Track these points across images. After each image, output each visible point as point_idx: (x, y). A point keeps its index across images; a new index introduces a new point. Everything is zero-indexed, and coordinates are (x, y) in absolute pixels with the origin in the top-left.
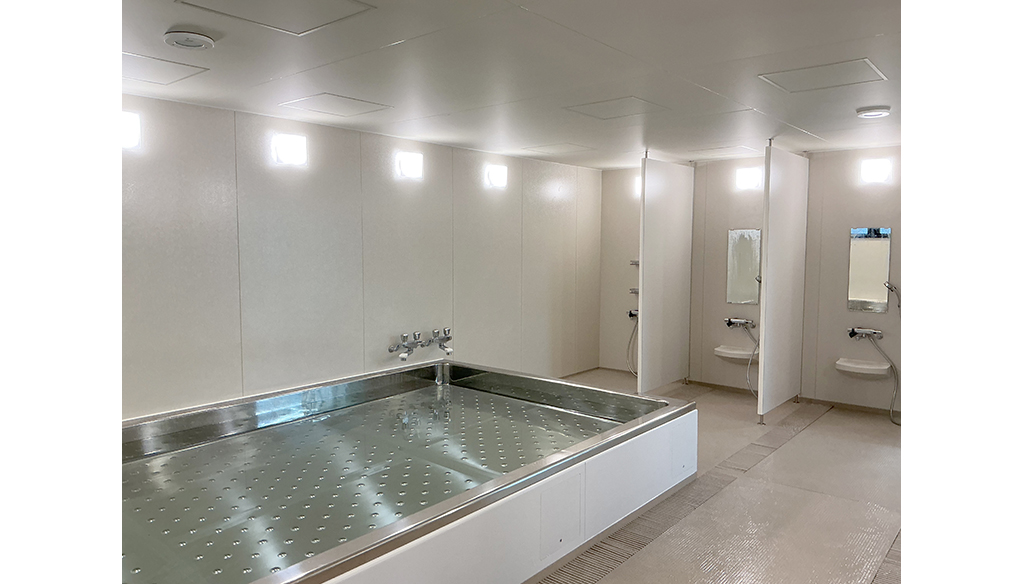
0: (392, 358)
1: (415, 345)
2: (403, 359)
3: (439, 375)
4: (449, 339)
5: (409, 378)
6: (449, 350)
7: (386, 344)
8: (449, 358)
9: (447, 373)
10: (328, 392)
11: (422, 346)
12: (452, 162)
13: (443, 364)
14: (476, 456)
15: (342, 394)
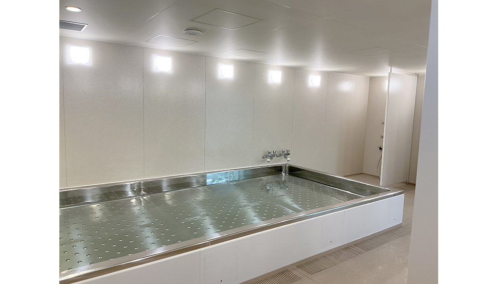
0: (263, 161)
1: (274, 156)
2: (268, 162)
3: (284, 170)
4: (289, 154)
5: (270, 170)
6: (288, 159)
7: (262, 155)
8: (289, 163)
9: (287, 170)
10: (236, 173)
11: (277, 156)
12: (295, 74)
13: (286, 165)
14: (297, 204)
15: (242, 174)
